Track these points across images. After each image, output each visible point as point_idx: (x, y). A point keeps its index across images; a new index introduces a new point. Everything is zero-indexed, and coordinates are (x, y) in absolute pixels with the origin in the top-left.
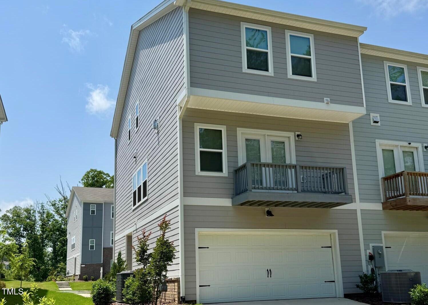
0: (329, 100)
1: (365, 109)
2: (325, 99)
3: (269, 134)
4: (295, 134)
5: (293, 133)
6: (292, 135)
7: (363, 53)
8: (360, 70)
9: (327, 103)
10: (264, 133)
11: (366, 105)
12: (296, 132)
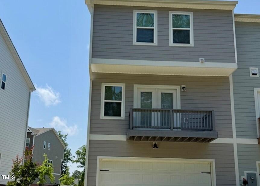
0: (204, 60)
1: (237, 64)
2: (200, 59)
3: (159, 88)
4: (181, 87)
5: (179, 86)
6: (178, 88)
7: (238, 21)
8: (233, 34)
9: (202, 62)
10: (156, 87)
11: (238, 61)
12: (182, 86)
